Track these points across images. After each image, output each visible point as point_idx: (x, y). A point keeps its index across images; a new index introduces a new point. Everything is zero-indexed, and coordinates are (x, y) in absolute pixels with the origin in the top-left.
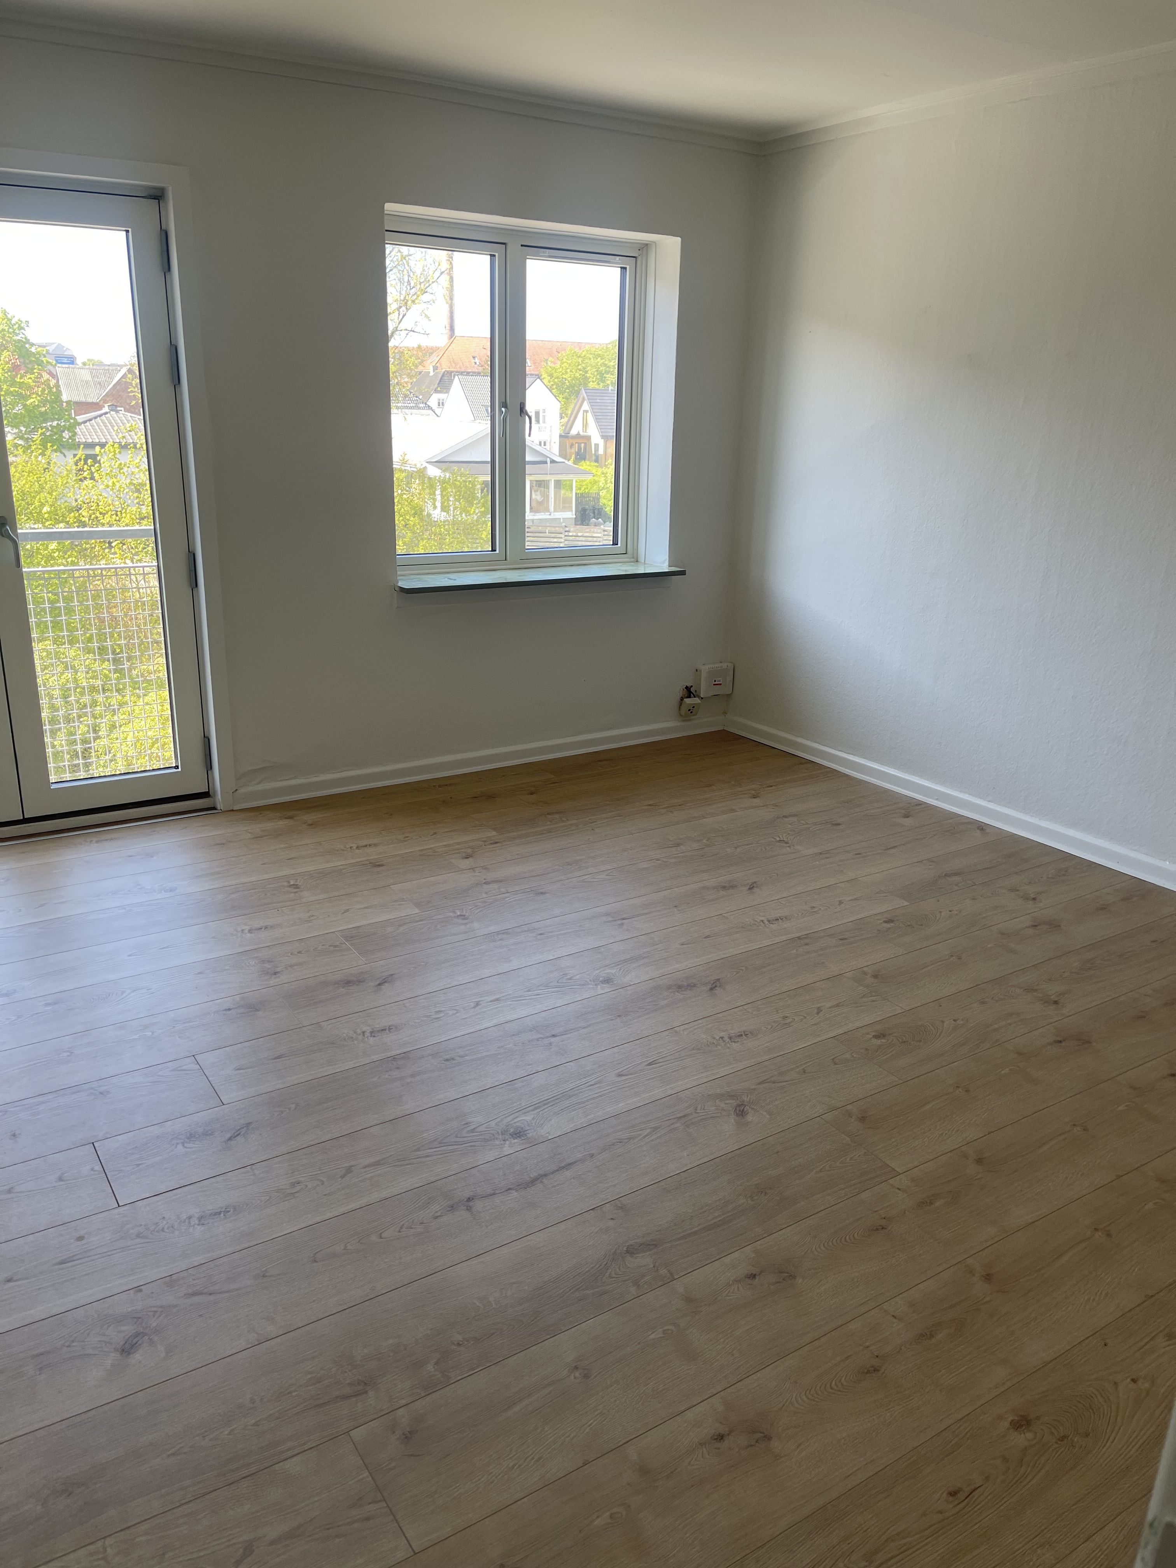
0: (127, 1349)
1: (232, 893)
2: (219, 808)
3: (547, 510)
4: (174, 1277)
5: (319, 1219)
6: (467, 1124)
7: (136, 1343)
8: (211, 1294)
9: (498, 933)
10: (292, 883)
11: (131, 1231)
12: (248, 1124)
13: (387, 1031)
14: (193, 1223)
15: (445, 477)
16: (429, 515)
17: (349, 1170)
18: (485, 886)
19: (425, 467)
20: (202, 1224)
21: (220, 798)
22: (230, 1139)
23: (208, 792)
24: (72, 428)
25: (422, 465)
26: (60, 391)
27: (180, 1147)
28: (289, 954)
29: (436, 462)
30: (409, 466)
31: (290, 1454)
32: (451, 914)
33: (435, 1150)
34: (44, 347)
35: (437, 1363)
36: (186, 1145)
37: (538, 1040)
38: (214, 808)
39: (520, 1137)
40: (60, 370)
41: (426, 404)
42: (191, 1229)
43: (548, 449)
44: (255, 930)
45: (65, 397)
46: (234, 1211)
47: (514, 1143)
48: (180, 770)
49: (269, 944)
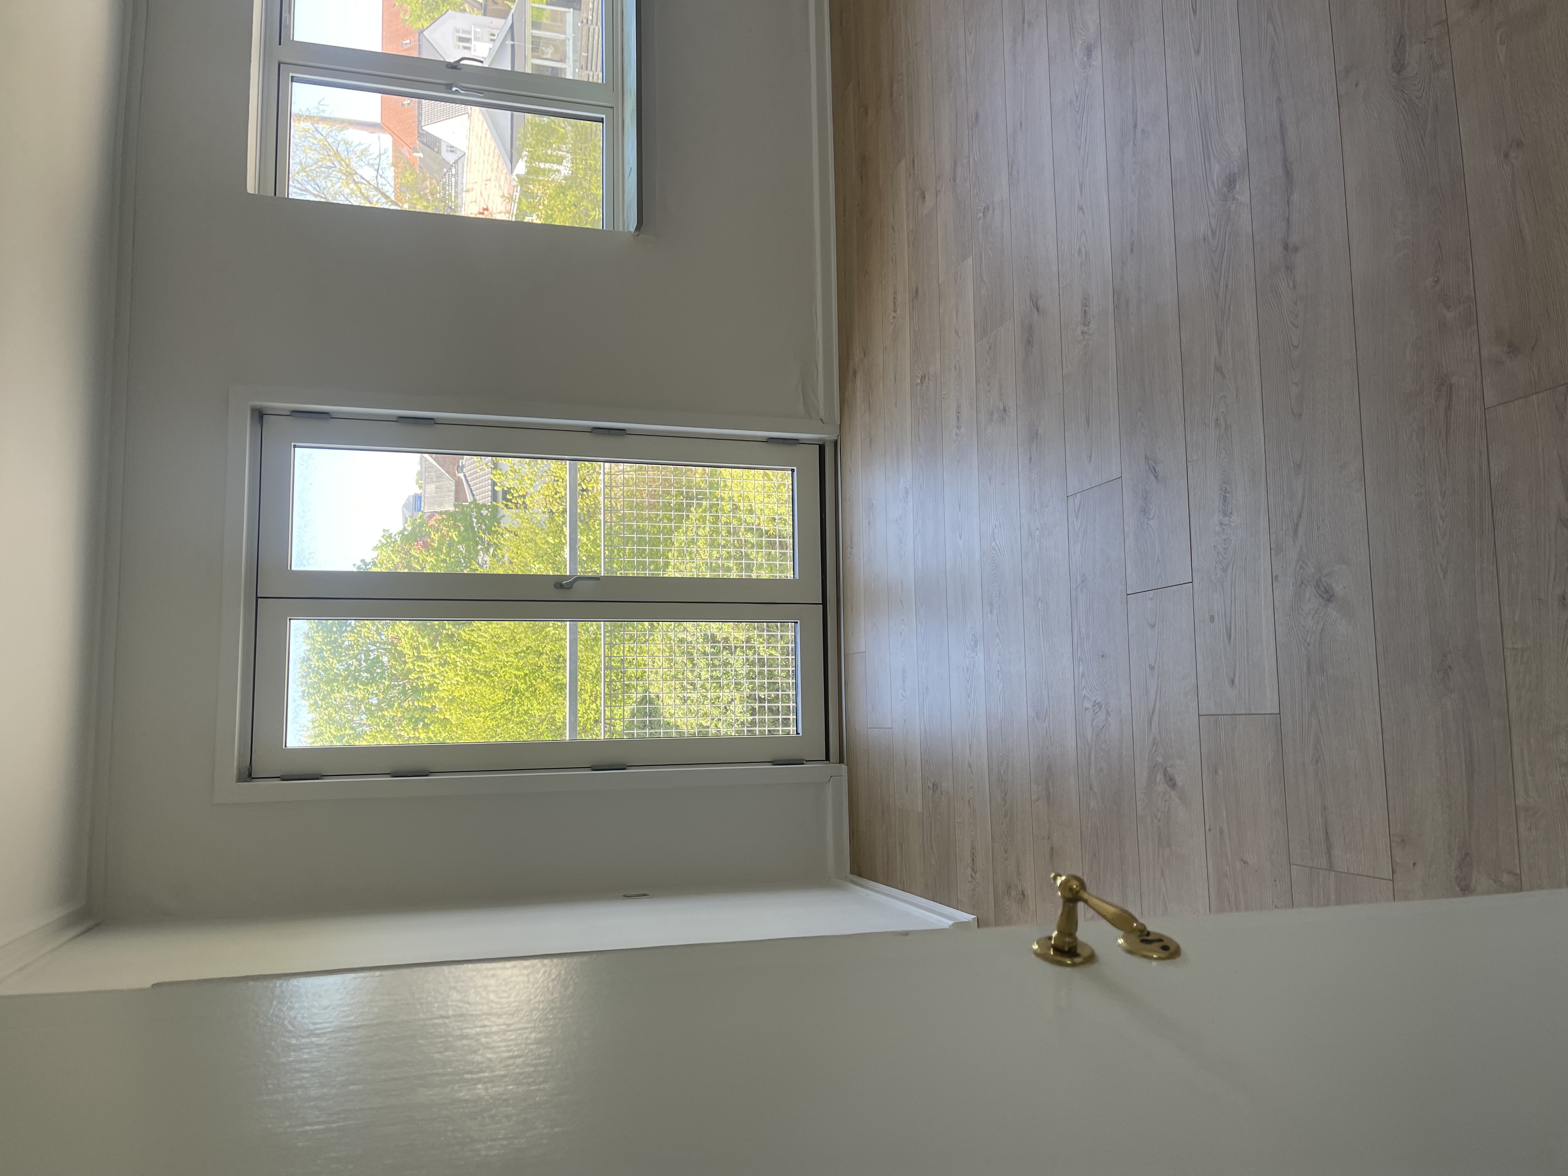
0: (1328, 596)
1: (919, 440)
2: (836, 438)
3: (563, 43)
4: (1273, 546)
5: (1259, 406)
6: (1204, 239)
7: (1325, 588)
8: (1300, 517)
9: (1010, 174)
10: (919, 381)
11: (1219, 576)
12: (1146, 458)
13: (1086, 308)
14: (1227, 522)
15: (527, 156)
16: (565, 178)
17: (1218, 369)
18: (958, 181)
19: (517, 176)
20: (1231, 514)
21: (827, 436)
22: (1156, 477)
23: (820, 445)
24: (479, 507)
25: (514, 179)
26: (445, 511)
27: (1151, 522)
28: (989, 394)
29: (511, 163)
30: (515, 193)
31: (1485, 468)
32: (981, 221)
33: (1222, 278)
34: (406, 519)
35: (1448, 308)
36: (1150, 517)
37: (1135, 145)
38: (836, 442)
39: (1235, 181)
40: (427, 509)
41: (452, 166)
42: (1233, 524)
43: (499, 31)
44: (958, 422)
45: (452, 509)
46: (1227, 484)
47: (1240, 188)
48: (795, 468)
49: (975, 412)
